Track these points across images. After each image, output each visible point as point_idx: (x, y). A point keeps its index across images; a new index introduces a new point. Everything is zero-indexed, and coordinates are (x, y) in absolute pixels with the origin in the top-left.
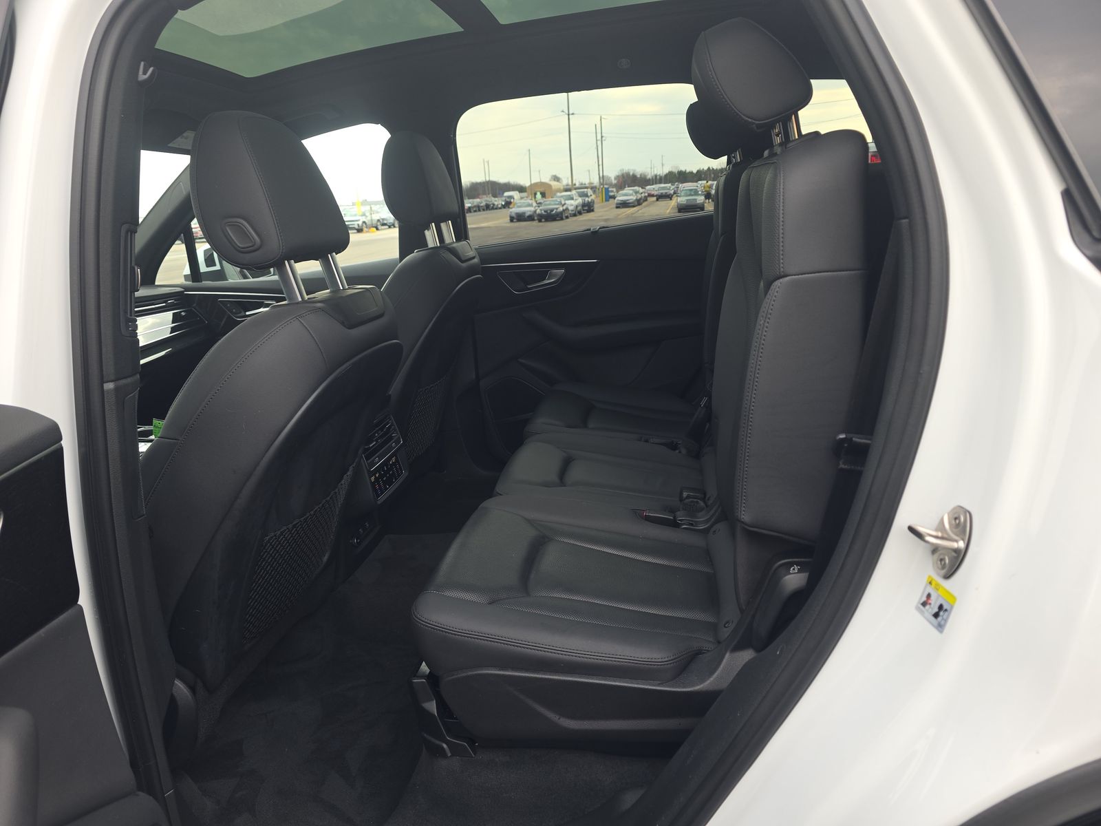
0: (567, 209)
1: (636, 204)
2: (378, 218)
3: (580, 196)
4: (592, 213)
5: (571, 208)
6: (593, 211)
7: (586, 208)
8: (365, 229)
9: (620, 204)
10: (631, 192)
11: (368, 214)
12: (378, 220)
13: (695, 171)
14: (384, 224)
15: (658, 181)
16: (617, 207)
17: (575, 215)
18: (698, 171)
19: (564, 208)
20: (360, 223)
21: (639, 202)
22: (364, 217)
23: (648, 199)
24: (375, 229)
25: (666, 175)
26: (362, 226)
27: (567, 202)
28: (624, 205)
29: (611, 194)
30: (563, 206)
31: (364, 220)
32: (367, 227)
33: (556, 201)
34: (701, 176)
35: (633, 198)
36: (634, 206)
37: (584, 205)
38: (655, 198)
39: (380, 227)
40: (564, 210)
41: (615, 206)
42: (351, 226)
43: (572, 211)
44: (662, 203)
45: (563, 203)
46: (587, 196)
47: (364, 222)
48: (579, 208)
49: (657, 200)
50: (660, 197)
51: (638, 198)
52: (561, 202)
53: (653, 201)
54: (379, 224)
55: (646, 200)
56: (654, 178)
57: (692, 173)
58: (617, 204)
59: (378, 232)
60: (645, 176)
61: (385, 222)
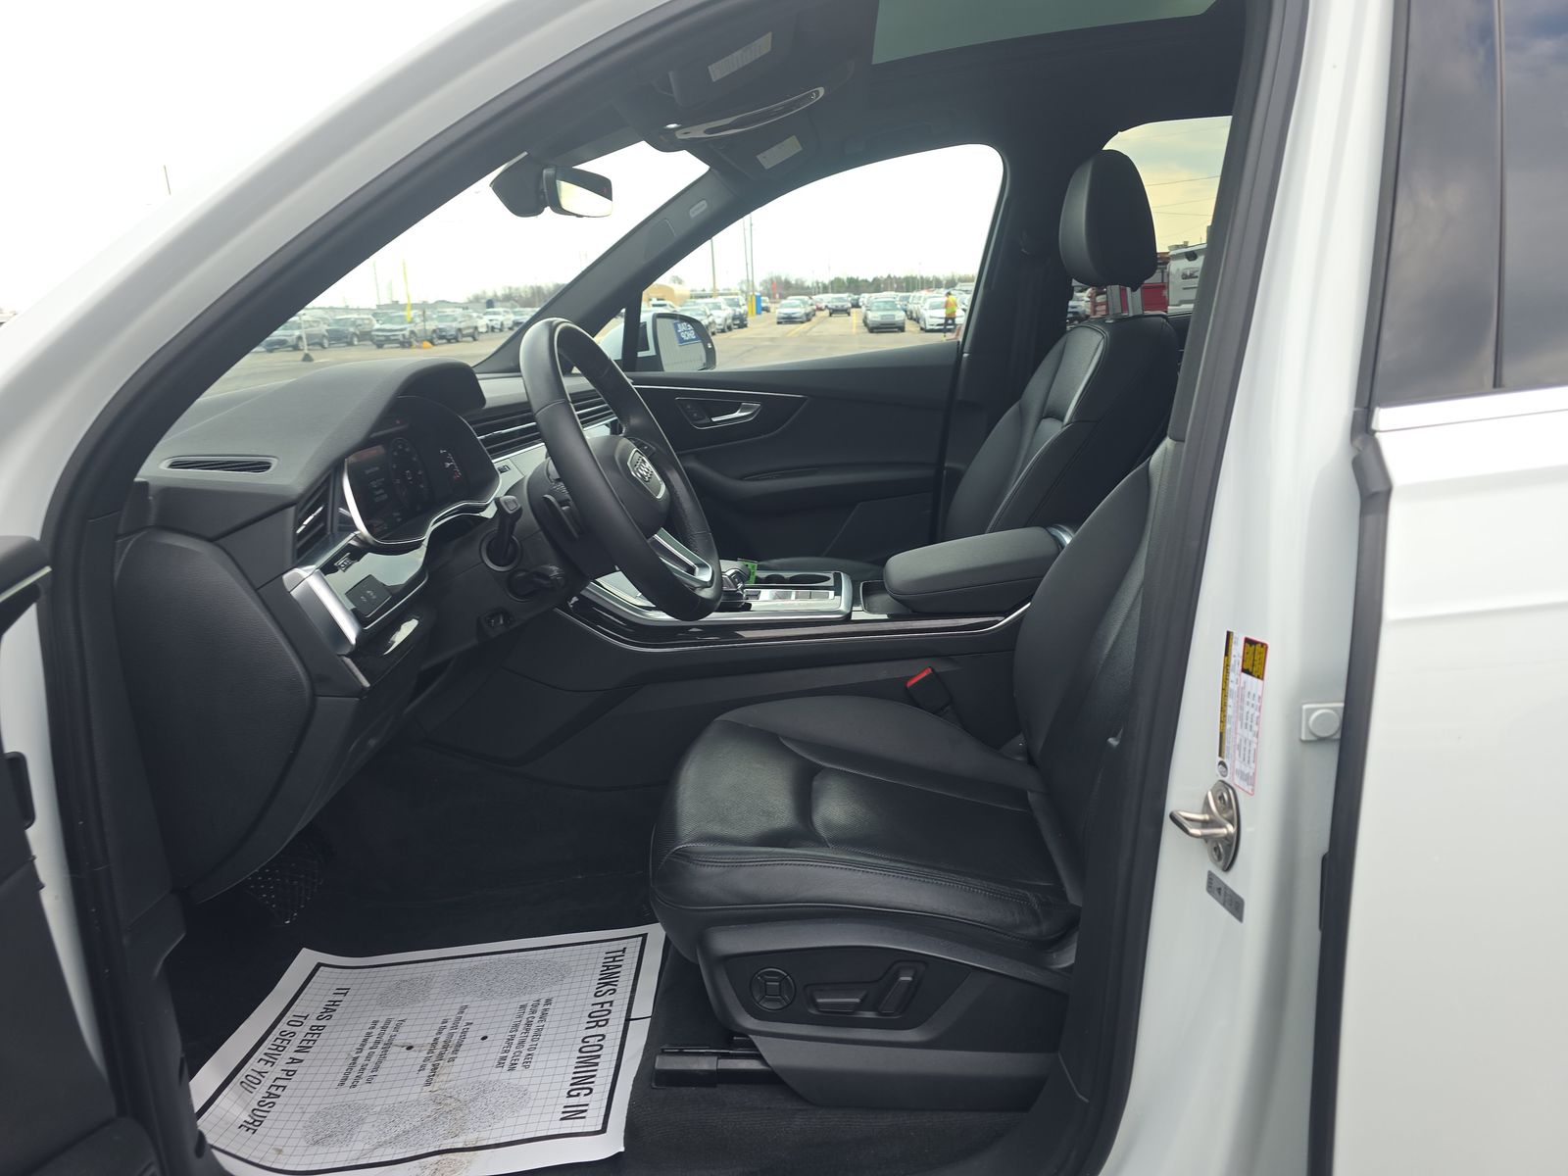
0: (714, 322)
1: (805, 319)
2: (434, 328)
3: (730, 306)
4: (745, 329)
5: (718, 321)
6: (745, 326)
7: (738, 322)
8: (415, 343)
9: (784, 318)
10: (798, 302)
11: (418, 320)
12: (434, 331)
13: (870, 280)
14: (442, 337)
15: (821, 291)
16: (779, 323)
17: (723, 331)
18: (875, 279)
19: (711, 319)
20: (407, 333)
21: (808, 317)
22: (412, 325)
23: (818, 313)
24: (429, 344)
25: (832, 283)
26: (410, 337)
27: (713, 312)
28: (789, 320)
29: (763, 305)
30: (708, 317)
31: (413, 329)
32: (417, 341)
33: (699, 310)
34: (879, 286)
35: (799, 311)
36: (802, 322)
37: (734, 318)
38: (827, 312)
39: (436, 341)
40: (710, 323)
41: (776, 320)
42: (392, 338)
43: (720, 325)
44: (839, 320)
45: (708, 313)
46: (739, 306)
47: (412, 332)
48: (729, 321)
49: (831, 315)
50: (834, 311)
51: (807, 311)
52: (705, 312)
53: (825, 317)
54: (434, 336)
55: (814, 315)
56: (815, 285)
57: (866, 281)
58: (779, 318)
59: (435, 348)
60: (803, 283)
61: (444, 334)
